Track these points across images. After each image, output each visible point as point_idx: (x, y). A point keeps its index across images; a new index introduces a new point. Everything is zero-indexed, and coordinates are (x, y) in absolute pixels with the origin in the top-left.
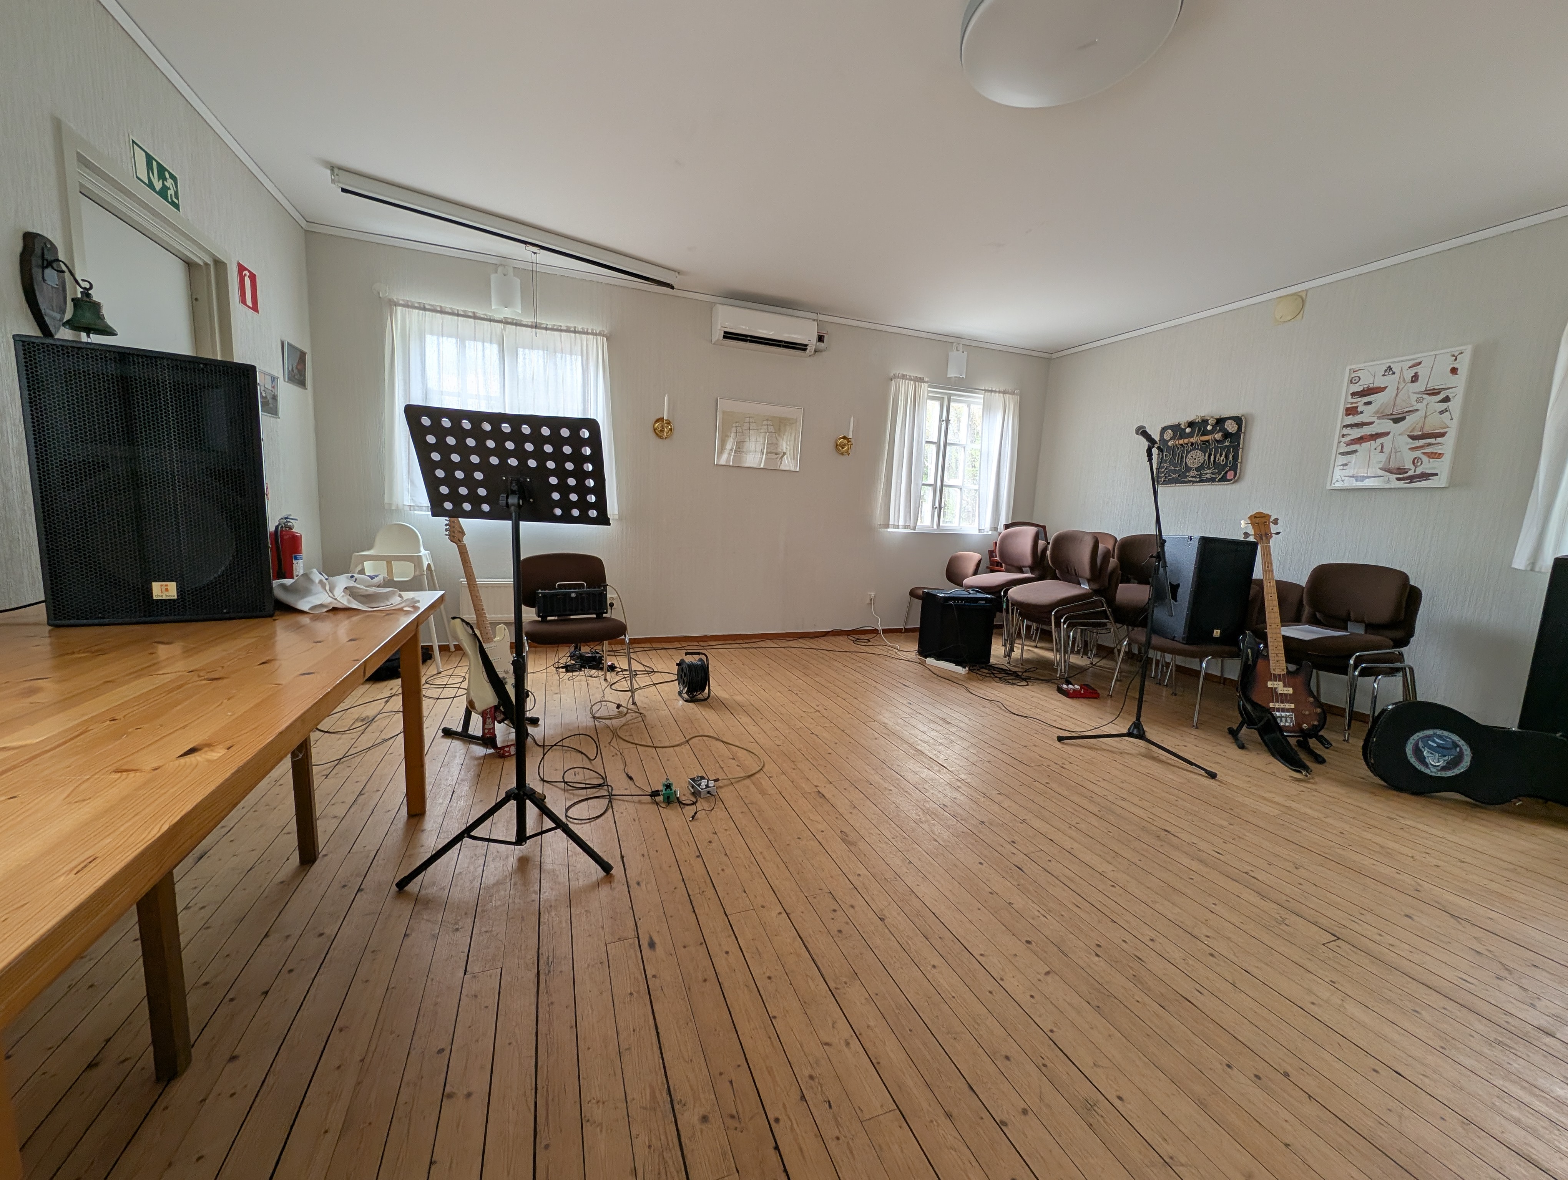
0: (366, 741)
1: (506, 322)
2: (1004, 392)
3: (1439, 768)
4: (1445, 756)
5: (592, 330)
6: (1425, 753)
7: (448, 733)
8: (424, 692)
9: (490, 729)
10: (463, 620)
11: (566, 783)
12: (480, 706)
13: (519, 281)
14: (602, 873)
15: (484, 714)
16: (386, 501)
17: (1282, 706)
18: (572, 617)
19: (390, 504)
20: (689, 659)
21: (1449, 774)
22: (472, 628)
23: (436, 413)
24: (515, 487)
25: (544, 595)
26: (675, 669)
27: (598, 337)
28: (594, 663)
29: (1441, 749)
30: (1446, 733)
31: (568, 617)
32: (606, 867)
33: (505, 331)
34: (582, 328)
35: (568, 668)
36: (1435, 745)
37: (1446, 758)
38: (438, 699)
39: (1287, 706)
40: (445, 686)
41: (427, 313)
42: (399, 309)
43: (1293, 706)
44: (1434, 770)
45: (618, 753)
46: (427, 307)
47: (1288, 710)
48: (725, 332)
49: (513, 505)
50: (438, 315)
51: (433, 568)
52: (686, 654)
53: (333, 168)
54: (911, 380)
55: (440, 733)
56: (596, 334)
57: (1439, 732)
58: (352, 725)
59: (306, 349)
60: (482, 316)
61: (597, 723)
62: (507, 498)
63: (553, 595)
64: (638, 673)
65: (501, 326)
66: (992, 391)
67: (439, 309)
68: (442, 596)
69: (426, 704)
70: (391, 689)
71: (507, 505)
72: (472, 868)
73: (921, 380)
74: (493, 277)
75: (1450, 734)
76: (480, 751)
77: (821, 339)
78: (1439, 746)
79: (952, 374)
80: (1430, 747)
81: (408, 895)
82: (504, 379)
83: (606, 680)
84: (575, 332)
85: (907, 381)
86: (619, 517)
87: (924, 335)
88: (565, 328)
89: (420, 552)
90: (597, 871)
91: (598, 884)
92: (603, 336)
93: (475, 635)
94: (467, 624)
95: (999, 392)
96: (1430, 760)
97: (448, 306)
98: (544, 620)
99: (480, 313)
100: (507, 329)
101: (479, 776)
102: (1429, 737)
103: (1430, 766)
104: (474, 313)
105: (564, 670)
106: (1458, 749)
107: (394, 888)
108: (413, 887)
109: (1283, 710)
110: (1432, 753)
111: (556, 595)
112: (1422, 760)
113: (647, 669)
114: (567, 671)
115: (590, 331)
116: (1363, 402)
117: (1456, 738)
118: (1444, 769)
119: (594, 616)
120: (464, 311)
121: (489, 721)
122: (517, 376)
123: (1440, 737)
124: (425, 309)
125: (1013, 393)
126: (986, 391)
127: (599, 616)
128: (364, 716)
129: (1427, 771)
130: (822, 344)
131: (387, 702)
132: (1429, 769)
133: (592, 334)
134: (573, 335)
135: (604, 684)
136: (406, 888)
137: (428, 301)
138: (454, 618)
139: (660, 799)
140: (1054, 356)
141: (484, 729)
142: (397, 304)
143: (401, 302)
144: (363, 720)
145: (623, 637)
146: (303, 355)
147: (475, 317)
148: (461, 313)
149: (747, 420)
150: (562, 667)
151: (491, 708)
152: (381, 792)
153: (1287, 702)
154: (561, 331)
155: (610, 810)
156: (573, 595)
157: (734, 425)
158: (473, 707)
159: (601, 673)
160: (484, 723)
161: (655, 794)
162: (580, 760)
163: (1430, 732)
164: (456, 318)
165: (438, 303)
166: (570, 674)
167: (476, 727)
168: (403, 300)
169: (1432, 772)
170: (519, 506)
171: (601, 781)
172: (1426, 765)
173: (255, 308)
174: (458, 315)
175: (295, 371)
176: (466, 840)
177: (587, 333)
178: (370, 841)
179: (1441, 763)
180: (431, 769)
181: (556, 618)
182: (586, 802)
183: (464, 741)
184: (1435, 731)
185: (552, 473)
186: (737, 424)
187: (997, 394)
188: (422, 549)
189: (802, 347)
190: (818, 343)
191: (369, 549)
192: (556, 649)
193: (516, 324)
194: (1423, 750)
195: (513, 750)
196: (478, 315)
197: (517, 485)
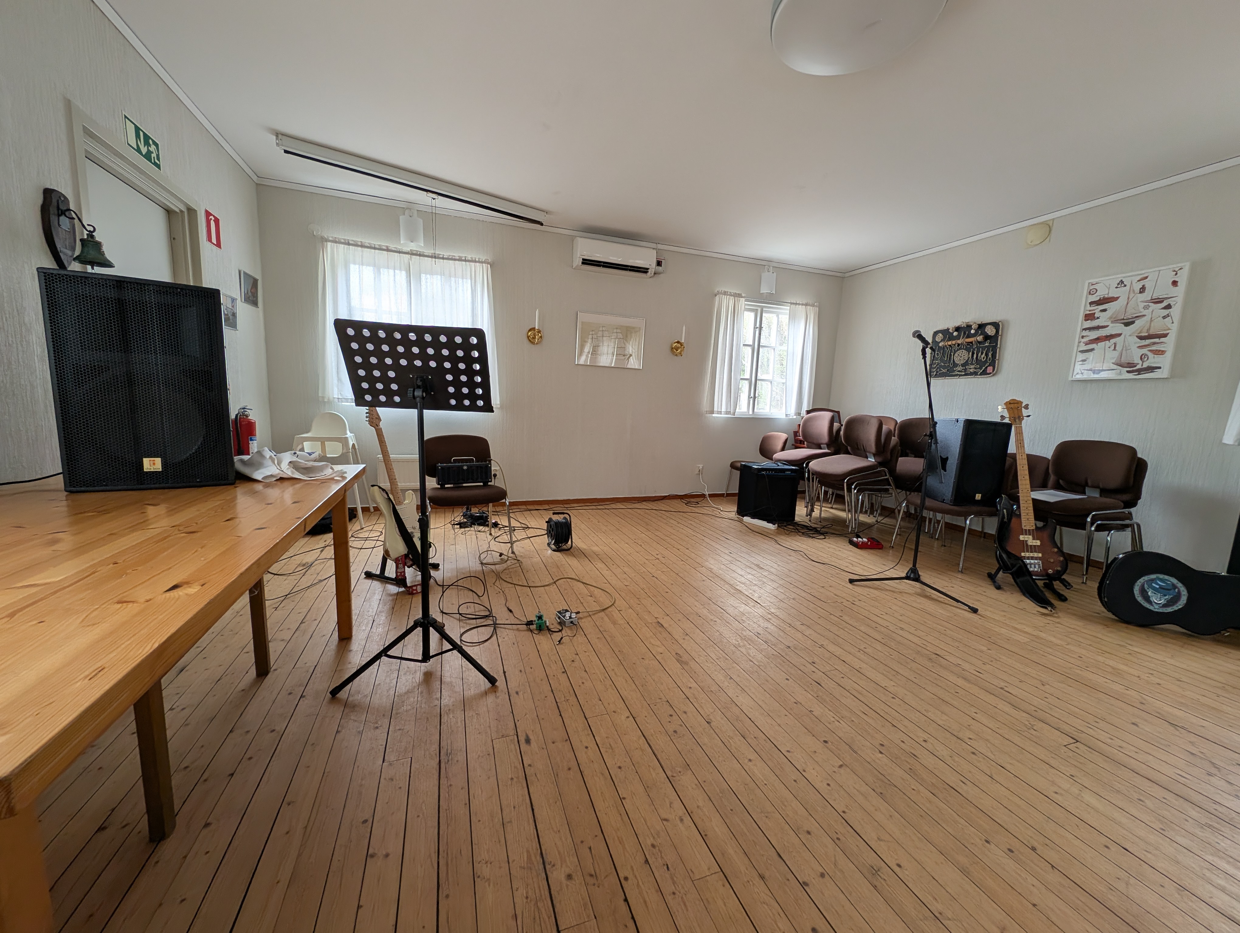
0: (306, 581)
1: (412, 253)
2: (806, 305)
3: (1161, 605)
4: (1165, 596)
5: (479, 259)
6: (1149, 593)
7: (369, 575)
8: (350, 544)
9: (401, 573)
10: (380, 487)
11: (460, 614)
12: (394, 554)
13: (422, 221)
14: (489, 685)
15: (397, 561)
16: (320, 395)
17: (1031, 555)
18: (464, 485)
19: (323, 397)
20: (556, 518)
21: (1169, 610)
22: (387, 493)
23: (358, 326)
24: (419, 383)
25: (442, 468)
26: (545, 526)
27: (484, 264)
28: (482, 521)
29: (1162, 590)
30: (1166, 577)
31: (461, 485)
32: (492, 680)
33: (411, 260)
34: (471, 258)
35: (462, 525)
36: (1158, 587)
37: (1167, 597)
38: (361, 549)
39: (1036, 555)
40: (366, 539)
41: (351, 247)
42: (329, 244)
43: (1040, 555)
44: (1157, 607)
45: (500, 591)
46: (351, 242)
47: (1036, 558)
48: (583, 259)
49: (418, 397)
50: (360, 248)
51: (357, 447)
52: (554, 514)
53: (278, 134)
54: (731, 295)
55: (363, 576)
56: (482, 262)
57: (1161, 576)
58: (295, 569)
59: (258, 276)
60: (393, 249)
61: (484, 568)
62: (414, 391)
63: (449, 468)
64: (516, 528)
65: (408, 256)
66: (796, 304)
67: (360, 244)
68: (364, 468)
69: (352, 553)
70: (325, 541)
71: (414, 397)
72: (388, 681)
73: (740, 296)
74: (402, 218)
75: (1170, 578)
76: (393, 589)
77: (659, 263)
78: (1161, 587)
79: (764, 290)
80: (1154, 589)
81: (339, 701)
82: (411, 298)
83: (491, 534)
84: (465, 261)
85: (728, 297)
86: (501, 406)
87: (741, 259)
88: (458, 258)
89: (347, 434)
90: (485, 684)
91: (486, 693)
92: (488, 263)
93: (390, 499)
94: (383, 490)
95: (802, 304)
96: (1154, 599)
97: (367, 241)
98: (442, 487)
99: (392, 246)
100: (413, 259)
101: (393, 608)
102: (1152, 580)
103: (1154, 604)
104: (387, 246)
105: (459, 526)
106: (1177, 590)
107: (329, 695)
108: (343, 694)
109: (1032, 558)
110: (1155, 594)
111: (452, 467)
112: (1147, 599)
113: (523, 526)
114: (461, 527)
115: (477, 260)
116: (1099, 310)
117: (1174, 581)
118: (1165, 606)
119: (482, 484)
120: (379, 245)
121: (401, 566)
122: (421, 296)
123: (1161, 580)
124: (349, 244)
125: (813, 305)
126: (791, 303)
127: (486, 484)
128: (304, 562)
129: (1151, 608)
130: (660, 268)
131: (322, 551)
132: (1152, 605)
133: (479, 262)
134: (464, 263)
135: (490, 537)
136: (337, 695)
137: (352, 238)
138: (373, 486)
139: (533, 627)
140: (847, 275)
141: (397, 572)
142: (327, 240)
143: (330, 239)
144: (304, 565)
145: (504, 501)
146: (255, 282)
147: (388, 250)
148: (377, 247)
149: (601, 329)
150: (457, 524)
151: (402, 556)
152: (317, 622)
153: (1035, 552)
154: (455, 260)
155: (495, 636)
156: (465, 468)
157: (591, 333)
158: (389, 556)
159: (487, 529)
160: (397, 567)
161: (530, 623)
162: (471, 597)
163: (1153, 576)
164: (373, 250)
165: (359, 239)
166: (463, 530)
167: (391, 571)
168: (332, 237)
169: (1155, 608)
170: (423, 398)
171: (487, 613)
172: (1150, 602)
173: (218, 245)
174: (375, 248)
175: (250, 294)
176: (384, 659)
177: (475, 262)
178: (310, 658)
179: (1162, 601)
180: (356, 603)
181: (452, 486)
182: (476, 629)
183: (381, 582)
184: (1158, 575)
185: (448, 371)
186: (593, 333)
187: (801, 306)
188: (348, 432)
189: (644, 271)
190: (657, 267)
191: (307, 432)
192: (451, 510)
193: (420, 255)
194: (1148, 590)
195: (419, 589)
196: (390, 248)
197: (421, 381)
